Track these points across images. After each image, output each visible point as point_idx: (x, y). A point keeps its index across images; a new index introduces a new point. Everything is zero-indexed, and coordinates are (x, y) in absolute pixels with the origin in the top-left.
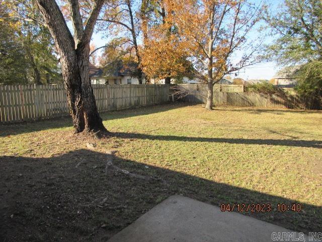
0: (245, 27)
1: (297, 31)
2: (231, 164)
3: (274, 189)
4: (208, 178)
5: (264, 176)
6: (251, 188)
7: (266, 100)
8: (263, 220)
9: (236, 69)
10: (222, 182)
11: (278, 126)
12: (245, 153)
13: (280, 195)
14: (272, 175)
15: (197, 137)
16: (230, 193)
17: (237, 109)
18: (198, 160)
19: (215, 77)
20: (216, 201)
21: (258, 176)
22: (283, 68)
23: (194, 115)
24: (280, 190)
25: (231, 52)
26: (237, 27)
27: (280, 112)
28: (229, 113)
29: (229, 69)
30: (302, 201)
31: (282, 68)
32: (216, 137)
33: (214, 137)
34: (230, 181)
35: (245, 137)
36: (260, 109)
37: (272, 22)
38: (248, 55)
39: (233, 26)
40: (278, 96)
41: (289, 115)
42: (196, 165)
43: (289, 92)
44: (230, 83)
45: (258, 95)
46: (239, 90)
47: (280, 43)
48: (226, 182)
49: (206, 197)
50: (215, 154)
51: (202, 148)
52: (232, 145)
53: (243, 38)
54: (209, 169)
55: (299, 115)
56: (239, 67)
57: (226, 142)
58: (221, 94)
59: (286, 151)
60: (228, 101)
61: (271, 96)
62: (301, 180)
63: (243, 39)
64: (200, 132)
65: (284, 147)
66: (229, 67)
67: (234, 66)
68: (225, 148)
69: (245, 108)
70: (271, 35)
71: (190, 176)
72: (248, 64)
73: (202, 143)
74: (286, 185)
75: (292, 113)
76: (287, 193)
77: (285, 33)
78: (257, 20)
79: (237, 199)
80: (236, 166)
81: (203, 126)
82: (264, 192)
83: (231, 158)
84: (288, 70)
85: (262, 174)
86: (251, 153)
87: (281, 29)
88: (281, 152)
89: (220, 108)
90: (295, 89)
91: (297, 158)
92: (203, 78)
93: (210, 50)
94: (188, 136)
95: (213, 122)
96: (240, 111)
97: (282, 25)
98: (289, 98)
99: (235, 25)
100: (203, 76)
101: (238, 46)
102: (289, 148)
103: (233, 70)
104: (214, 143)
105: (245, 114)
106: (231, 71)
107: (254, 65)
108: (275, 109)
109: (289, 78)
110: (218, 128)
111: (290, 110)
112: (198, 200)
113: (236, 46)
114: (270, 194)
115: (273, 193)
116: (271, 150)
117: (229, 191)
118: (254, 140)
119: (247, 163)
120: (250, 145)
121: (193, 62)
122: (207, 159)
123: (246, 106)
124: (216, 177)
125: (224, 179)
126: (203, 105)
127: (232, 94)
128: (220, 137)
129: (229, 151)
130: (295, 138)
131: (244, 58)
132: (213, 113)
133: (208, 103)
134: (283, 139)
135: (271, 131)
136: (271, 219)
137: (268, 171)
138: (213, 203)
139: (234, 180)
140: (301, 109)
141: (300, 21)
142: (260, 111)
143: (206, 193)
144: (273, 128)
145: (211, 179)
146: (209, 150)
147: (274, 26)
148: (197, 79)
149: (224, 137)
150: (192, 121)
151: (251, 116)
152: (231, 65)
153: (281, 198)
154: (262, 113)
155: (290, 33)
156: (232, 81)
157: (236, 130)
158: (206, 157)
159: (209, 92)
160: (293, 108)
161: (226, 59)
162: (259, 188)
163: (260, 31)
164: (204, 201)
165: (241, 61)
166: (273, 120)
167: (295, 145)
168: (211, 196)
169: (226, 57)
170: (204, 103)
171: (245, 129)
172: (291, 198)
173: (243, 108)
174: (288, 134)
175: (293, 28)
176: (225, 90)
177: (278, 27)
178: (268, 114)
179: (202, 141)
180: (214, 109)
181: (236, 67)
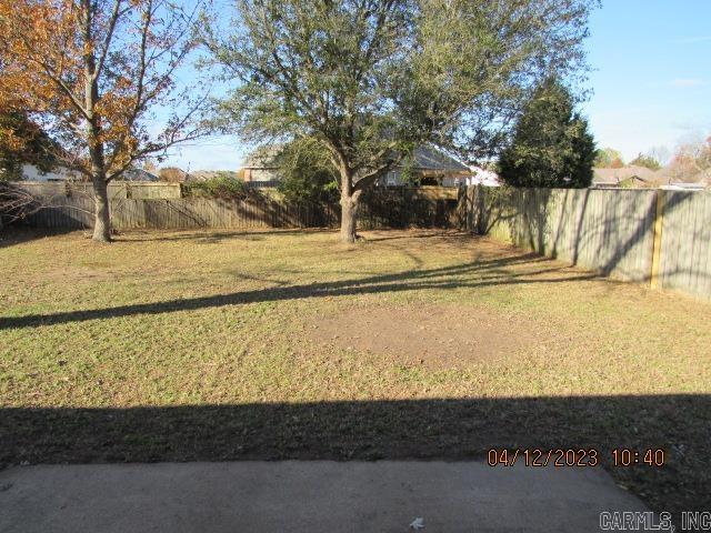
0: (167, 56)
1: (269, 77)
2: (157, 358)
3: (245, 390)
4: (98, 404)
5: (226, 369)
6: (198, 402)
7: (230, 212)
8: (223, 460)
9: (158, 148)
10: (135, 403)
11: (253, 263)
12: (187, 329)
13: (254, 399)
14: (241, 365)
15: (70, 310)
16: (152, 424)
17: (170, 235)
18: (74, 368)
19: (109, 165)
20: (118, 451)
21: (213, 372)
22: (255, 148)
23: (64, 257)
24: (255, 390)
25: (141, 108)
26: (148, 53)
27: (256, 236)
28: (154, 245)
29: (142, 146)
30: (292, 400)
31: (252, 148)
32: (119, 305)
33: (114, 305)
34: (153, 397)
35: (188, 296)
36: (219, 231)
37: (221, 53)
38: (182, 119)
39: (140, 50)
40: (250, 203)
41: (273, 240)
42: (66, 379)
43: (271, 196)
44: (153, 179)
45: (213, 204)
46: (170, 193)
47: (243, 98)
48: (144, 402)
49: (94, 448)
50: (117, 346)
51: (84, 336)
52: (157, 316)
53: (166, 78)
54: (101, 383)
55: (291, 239)
56: (164, 142)
57: (143, 312)
58: (130, 204)
59: (268, 311)
60: (148, 219)
61: (238, 203)
62: (292, 362)
63: (165, 82)
64: (79, 299)
65: (265, 304)
66: (142, 142)
67: (154, 140)
68: (143, 326)
69: (188, 233)
70: (223, 78)
71: (50, 410)
72: (183, 136)
73: (82, 324)
74: (267, 376)
75: (279, 237)
76: (267, 392)
77: (249, 79)
78: (193, 45)
79: (168, 432)
80: (167, 362)
81: (87, 284)
82: (226, 401)
83: (155, 347)
84: (263, 152)
85: (220, 366)
86: (201, 327)
87: (241, 69)
88: (258, 315)
89: (130, 237)
90: (281, 190)
91: (287, 321)
92: (79, 166)
93: (88, 101)
94: (46, 313)
95: (114, 269)
96: (175, 239)
97: (241, 60)
98: (271, 208)
99: (143, 47)
100: (76, 162)
101: (157, 97)
102: (273, 303)
103: (152, 150)
104: (115, 320)
105: (188, 244)
106: (146, 151)
107: (197, 140)
108: (249, 230)
109: (266, 167)
110: (126, 282)
111: (277, 230)
112: (72, 462)
113: (152, 96)
114: (237, 402)
115: (242, 400)
116: (240, 315)
117: (149, 421)
118: (206, 299)
119: (190, 351)
120: (198, 311)
121: (47, 127)
122: (95, 360)
123: (191, 228)
124: (120, 396)
125: (139, 396)
126: (86, 233)
127: (157, 203)
128: (130, 303)
129: (152, 331)
130: (283, 283)
131: (173, 124)
132: (113, 249)
133: (99, 225)
134: (262, 288)
135: (241, 275)
136: (236, 453)
137: (233, 357)
138: (111, 460)
139: (161, 394)
140: (295, 227)
141: (272, 58)
142: (219, 236)
143: (92, 440)
144: (245, 268)
145: (106, 404)
146: (102, 337)
147: (226, 60)
148: (64, 170)
149: (142, 301)
150: (58, 273)
151: (201, 248)
152: (146, 138)
153: (256, 406)
154: (224, 241)
155: (257, 79)
156: (156, 174)
157: (168, 282)
158: (93, 357)
159: (97, 201)
160: (280, 226)
161: (130, 123)
162: (217, 397)
163: (198, 67)
164: (88, 460)
165: (168, 130)
166: (244, 254)
167: (285, 298)
168: (105, 445)
169: (132, 118)
170: (88, 227)
171: (188, 278)
172: (275, 400)
173: (185, 233)
174: (272, 277)
175: (262, 71)
176: (138, 193)
177: (234, 64)
178: (234, 242)
179: (82, 321)
180: (114, 241)
181: (157, 143)
